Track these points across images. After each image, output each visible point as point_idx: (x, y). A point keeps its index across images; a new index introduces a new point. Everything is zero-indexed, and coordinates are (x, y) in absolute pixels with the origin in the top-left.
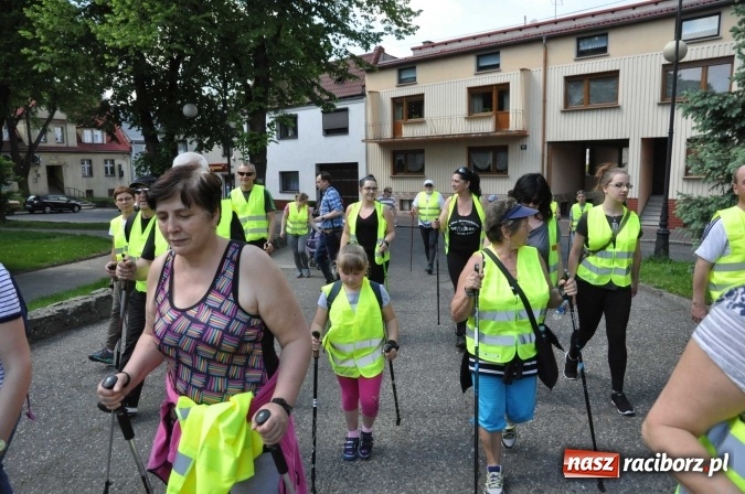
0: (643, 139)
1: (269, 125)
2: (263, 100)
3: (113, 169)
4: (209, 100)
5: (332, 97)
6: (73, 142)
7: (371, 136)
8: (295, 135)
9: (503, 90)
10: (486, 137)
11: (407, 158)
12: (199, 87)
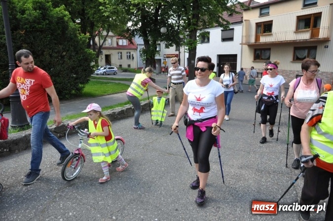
3: (130, 56)
4: (171, 26)
5: (228, 23)
6: (115, 45)
7: (244, 42)
8: (208, 41)
9: (318, 16)
12: (167, 20)
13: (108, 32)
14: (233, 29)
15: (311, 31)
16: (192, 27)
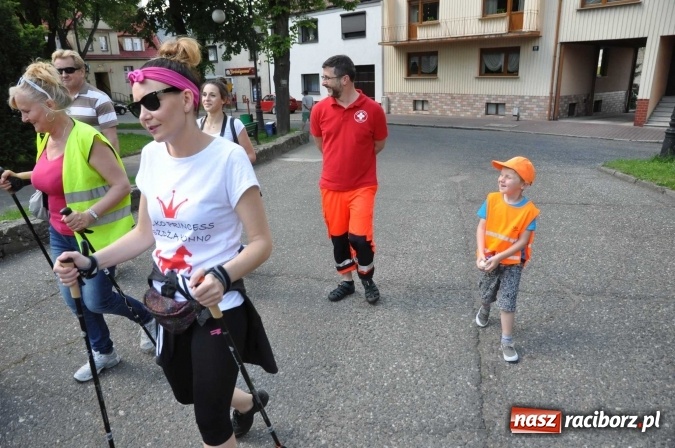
0: (662, 37)
2: (286, 4)
4: (235, 6)
6: (116, 51)
7: (387, 39)
8: (316, 39)
10: (499, 38)
13: (96, 21)
14: (364, 14)
15: (508, 18)
16: (278, 8)
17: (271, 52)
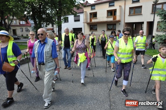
0: (147, 22)
1: (62, 19)
2: (61, 13)
3: (27, 30)
4: (48, 14)
5: (76, 13)
6: (18, 24)
7: (85, 22)
8: (68, 22)
9: (115, 11)
10: (111, 22)
11: (93, 27)
12: (46, 11)
13: (13, 17)
14: (79, 16)
15: (113, 17)
16: (59, 14)
17: (57, 25)
